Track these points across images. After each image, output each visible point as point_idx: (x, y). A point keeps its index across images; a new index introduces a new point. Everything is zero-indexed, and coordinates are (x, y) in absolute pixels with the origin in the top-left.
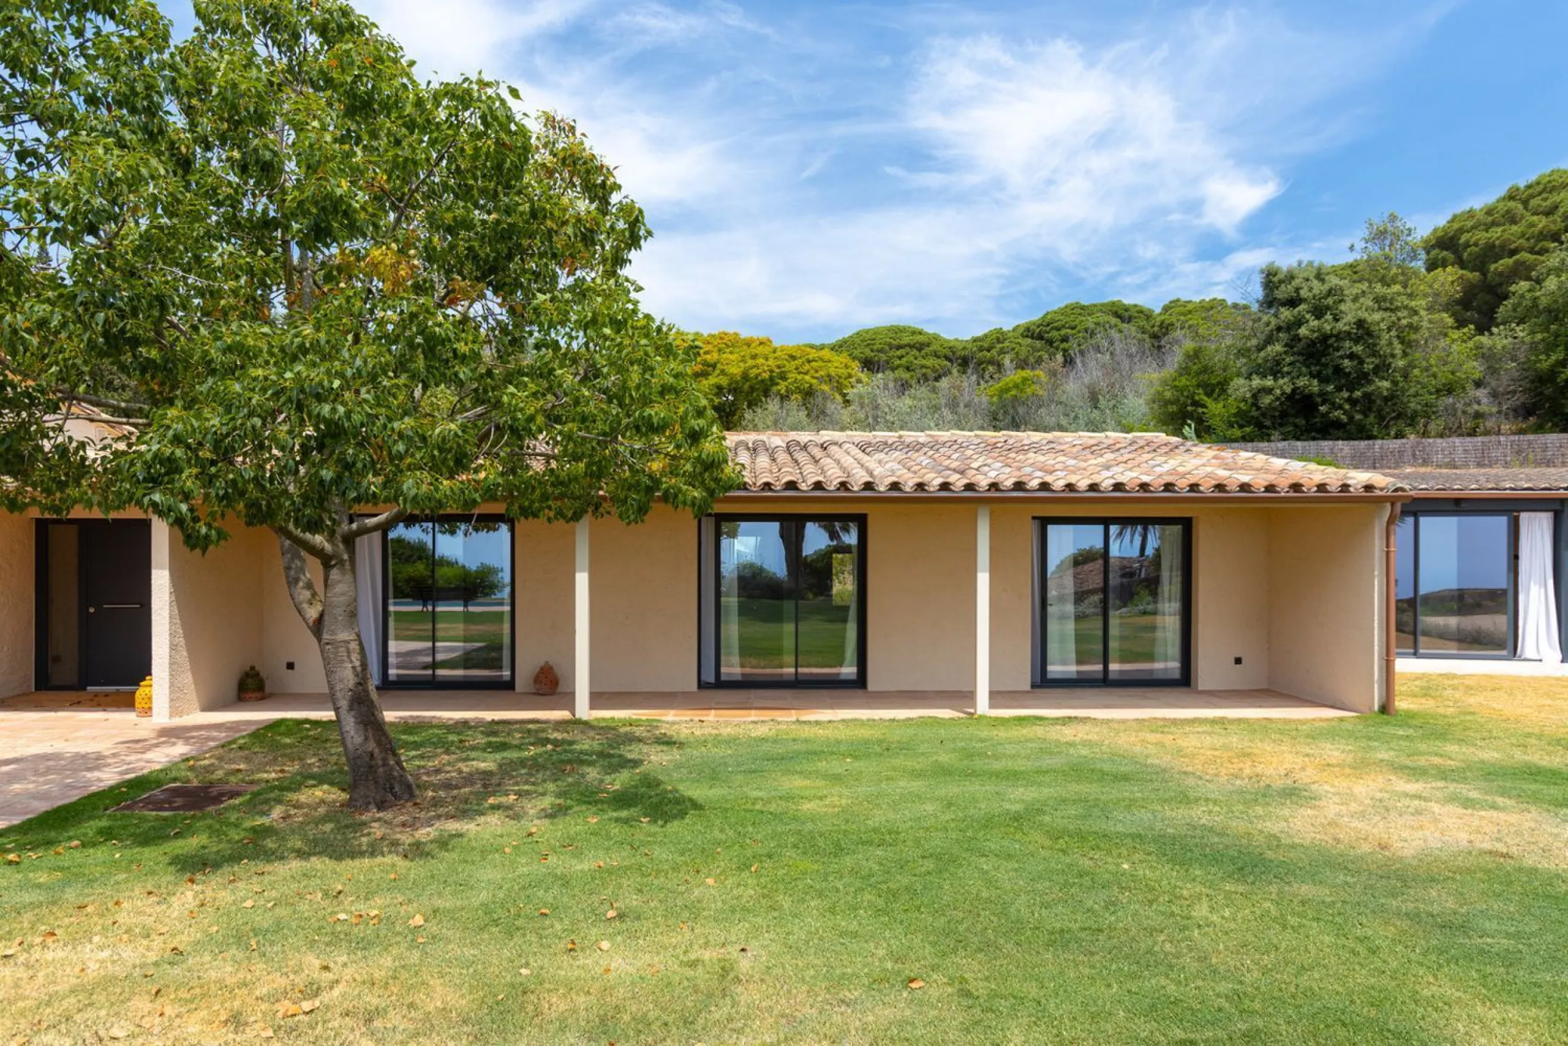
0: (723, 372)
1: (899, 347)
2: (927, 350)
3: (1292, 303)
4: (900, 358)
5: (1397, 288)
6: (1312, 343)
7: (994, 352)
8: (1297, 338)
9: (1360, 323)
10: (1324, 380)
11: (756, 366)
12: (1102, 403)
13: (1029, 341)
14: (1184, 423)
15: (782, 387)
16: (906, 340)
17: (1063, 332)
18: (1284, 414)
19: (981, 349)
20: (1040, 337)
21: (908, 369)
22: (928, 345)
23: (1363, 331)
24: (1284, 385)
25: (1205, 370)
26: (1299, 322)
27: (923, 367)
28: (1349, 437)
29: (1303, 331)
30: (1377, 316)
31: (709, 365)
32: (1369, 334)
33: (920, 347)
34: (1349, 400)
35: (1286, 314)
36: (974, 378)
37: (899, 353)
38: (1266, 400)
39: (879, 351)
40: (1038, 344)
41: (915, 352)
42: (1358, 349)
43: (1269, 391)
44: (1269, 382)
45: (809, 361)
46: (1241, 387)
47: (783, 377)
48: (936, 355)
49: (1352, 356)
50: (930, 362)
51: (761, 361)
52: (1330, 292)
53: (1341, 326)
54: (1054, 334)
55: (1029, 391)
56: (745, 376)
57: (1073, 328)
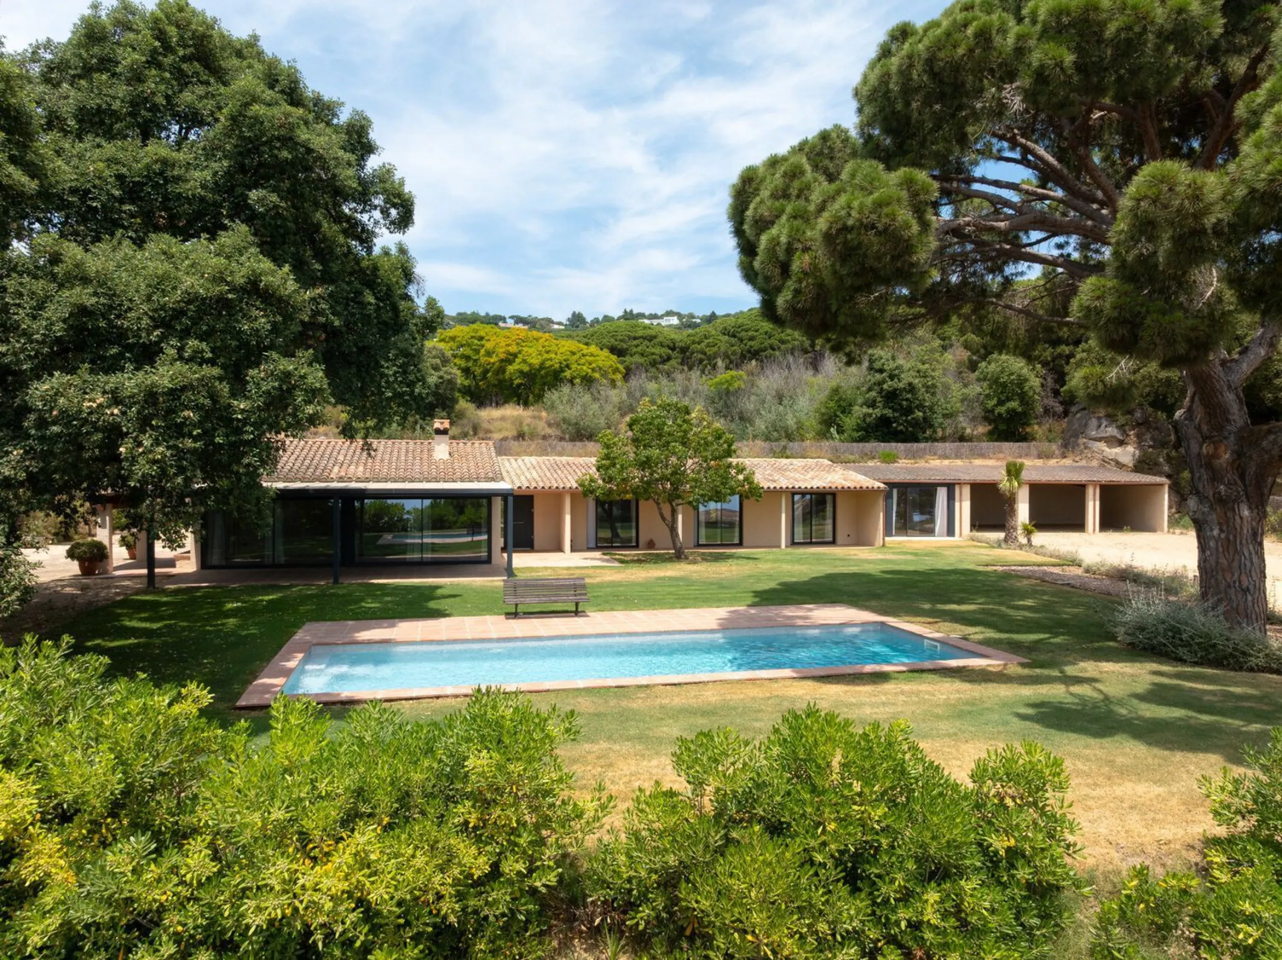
0: (524, 361)
1: (635, 338)
2: (655, 341)
3: (881, 371)
4: (637, 346)
5: (927, 366)
6: (889, 392)
7: (703, 345)
8: (882, 389)
9: (910, 384)
10: (894, 410)
11: (551, 359)
12: (785, 402)
13: (727, 337)
14: (831, 426)
15: (568, 374)
16: (640, 333)
17: (750, 333)
18: (877, 426)
19: (694, 342)
20: (734, 336)
21: (642, 355)
22: (655, 337)
23: (911, 388)
24: (877, 412)
25: (840, 399)
26: (884, 381)
27: (653, 354)
28: (904, 441)
29: (885, 386)
30: (917, 381)
31: (511, 354)
32: (914, 388)
33: (651, 338)
34: (906, 421)
35: (878, 376)
36: (699, 373)
37: (635, 342)
38: (868, 420)
39: (621, 341)
40: (733, 340)
41: (646, 342)
42: (909, 396)
43: (870, 415)
44: (870, 411)
45: (584, 355)
46: (859, 411)
47: (568, 366)
48: (662, 345)
49: (907, 400)
50: (658, 350)
51: (553, 356)
52: (897, 368)
53: (901, 385)
54: (743, 334)
55: (736, 385)
56: (542, 366)
57: (757, 331)
